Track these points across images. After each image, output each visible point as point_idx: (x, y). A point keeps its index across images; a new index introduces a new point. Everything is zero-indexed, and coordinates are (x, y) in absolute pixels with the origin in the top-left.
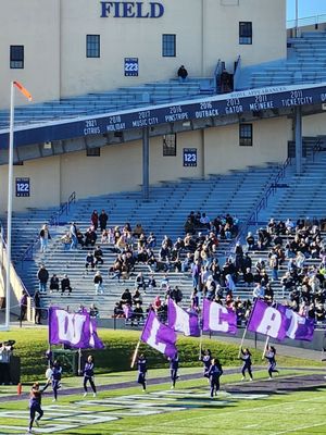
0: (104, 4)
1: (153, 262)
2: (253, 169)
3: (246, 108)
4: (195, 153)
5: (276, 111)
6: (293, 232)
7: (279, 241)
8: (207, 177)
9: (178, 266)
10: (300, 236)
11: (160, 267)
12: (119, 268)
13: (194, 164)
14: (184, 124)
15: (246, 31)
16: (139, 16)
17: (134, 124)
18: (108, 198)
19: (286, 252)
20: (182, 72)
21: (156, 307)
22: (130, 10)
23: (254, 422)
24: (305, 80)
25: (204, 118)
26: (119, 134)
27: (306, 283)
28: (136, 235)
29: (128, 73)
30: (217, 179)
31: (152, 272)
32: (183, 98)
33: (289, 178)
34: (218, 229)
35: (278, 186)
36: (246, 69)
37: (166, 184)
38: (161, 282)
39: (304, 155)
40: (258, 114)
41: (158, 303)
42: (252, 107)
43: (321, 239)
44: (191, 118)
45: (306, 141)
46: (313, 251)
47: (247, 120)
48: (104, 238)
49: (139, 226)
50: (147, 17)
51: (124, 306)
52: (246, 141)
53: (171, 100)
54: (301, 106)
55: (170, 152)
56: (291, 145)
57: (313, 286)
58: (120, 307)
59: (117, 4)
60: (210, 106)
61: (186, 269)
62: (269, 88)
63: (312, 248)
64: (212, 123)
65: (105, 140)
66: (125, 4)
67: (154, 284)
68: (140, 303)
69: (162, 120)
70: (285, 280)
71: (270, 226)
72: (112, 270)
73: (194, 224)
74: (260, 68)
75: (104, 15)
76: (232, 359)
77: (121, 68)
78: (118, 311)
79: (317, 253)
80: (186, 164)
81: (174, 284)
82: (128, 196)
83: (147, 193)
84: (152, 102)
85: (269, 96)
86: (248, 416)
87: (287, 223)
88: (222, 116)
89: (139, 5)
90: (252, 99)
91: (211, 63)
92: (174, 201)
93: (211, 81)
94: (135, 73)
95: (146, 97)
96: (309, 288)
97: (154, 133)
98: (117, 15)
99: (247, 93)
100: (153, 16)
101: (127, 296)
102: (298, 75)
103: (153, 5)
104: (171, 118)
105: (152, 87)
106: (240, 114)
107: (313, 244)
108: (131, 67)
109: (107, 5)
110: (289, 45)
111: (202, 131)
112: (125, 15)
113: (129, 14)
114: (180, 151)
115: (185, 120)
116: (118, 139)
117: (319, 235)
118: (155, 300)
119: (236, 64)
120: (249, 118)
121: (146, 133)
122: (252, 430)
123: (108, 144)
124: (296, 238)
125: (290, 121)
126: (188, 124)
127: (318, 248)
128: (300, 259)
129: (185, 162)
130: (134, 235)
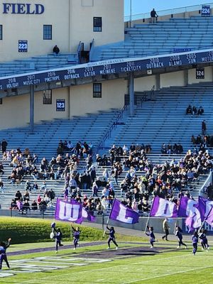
0: (5, 5)
1: (36, 173)
2: (102, 113)
3: (98, 73)
4: (64, 102)
5: (117, 75)
6: (128, 154)
7: (118, 160)
8: (71, 118)
9: (52, 176)
10: (132, 157)
11: (41, 177)
12: (14, 177)
13: (63, 109)
14: (57, 84)
15: (98, 23)
16: (28, 13)
17: (25, 83)
18: (7, 132)
19: (123, 167)
20: (56, 50)
21: (38, 202)
22: (22, 9)
23: (102, 277)
24: (136, 55)
25: (70, 80)
26: (14, 90)
27: (136, 187)
28: (25, 156)
29: (20, 50)
30: (78, 119)
31: (35, 180)
32: (57, 66)
33: (125, 119)
34: (78, 151)
35: (118, 124)
36: (98, 48)
37: (44, 123)
38: (41, 186)
39: (135, 103)
40: (105, 77)
41: (39, 200)
42: (101, 72)
43: (146, 158)
44: (62, 80)
45: (137, 95)
46: (141, 166)
47: (98, 81)
48: (4, 157)
49: (27, 150)
50: (33, 13)
51: (17, 201)
52: (97, 94)
53: (48, 68)
54: (133, 72)
55: (48, 101)
56: (127, 97)
57: (140, 188)
58: (15, 202)
59: (14, 5)
60: (74, 72)
61: (58, 178)
62: (112, 60)
63: (140, 164)
64: (75, 83)
65: (5, 94)
66: (19, 5)
67: (37, 188)
68: (28, 200)
69: (42, 81)
70: (122, 185)
71: (113, 149)
72: (9, 178)
73: (63, 149)
74: (107, 47)
75: (5, 12)
76: (87, 236)
77: (16, 46)
78: (14, 205)
79: (144, 168)
80: (58, 109)
81: (50, 187)
82: (20, 130)
83: (32, 129)
84: (36, 69)
85: (113, 66)
86: (98, 273)
87: (124, 148)
88: (82, 78)
89: (28, 5)
90: (101, 67)
91: (74, 44)
92: (50, 133)
93: (75, 55)
94: (25, 50)
95: (32, 65)
96: (138, 190)
97: (37, 89)
98: (14, 12)
99: (98, 64)
100: (37, 13)
101: (19, 195)
102: (132, 52)
103: (37, 6)
104: (48, 79)
105: (36, 59)
106: (93, 77)
107: (141, 161)
108: (23, 46)
109: (7, 5)
110: (126, 32)
111: (68, 88)
112: (19, 12)
113: (21, 12)
114: (54, 101)
115: (58, 81)
116: (14, 93)
117: (145, 155)
118: (37, 198)
119: (91, 44)
120: (99, 79)
121: (32, 89)
122: (101, 282)
123: (7, 96)
124: (130, 158)
125: (126, 81)
126: (59, 83)
127: (144, 164)
128: (132, 171)
129: (57, 108)
130: (23, 155)
